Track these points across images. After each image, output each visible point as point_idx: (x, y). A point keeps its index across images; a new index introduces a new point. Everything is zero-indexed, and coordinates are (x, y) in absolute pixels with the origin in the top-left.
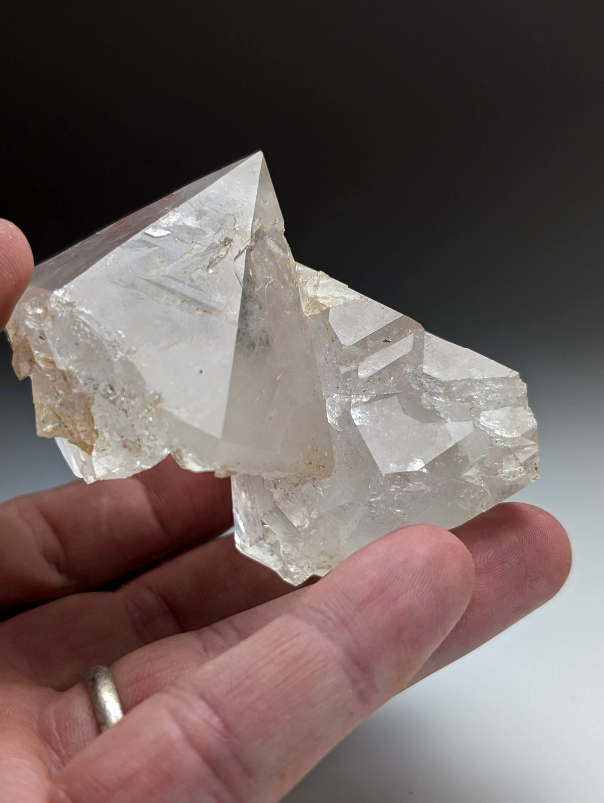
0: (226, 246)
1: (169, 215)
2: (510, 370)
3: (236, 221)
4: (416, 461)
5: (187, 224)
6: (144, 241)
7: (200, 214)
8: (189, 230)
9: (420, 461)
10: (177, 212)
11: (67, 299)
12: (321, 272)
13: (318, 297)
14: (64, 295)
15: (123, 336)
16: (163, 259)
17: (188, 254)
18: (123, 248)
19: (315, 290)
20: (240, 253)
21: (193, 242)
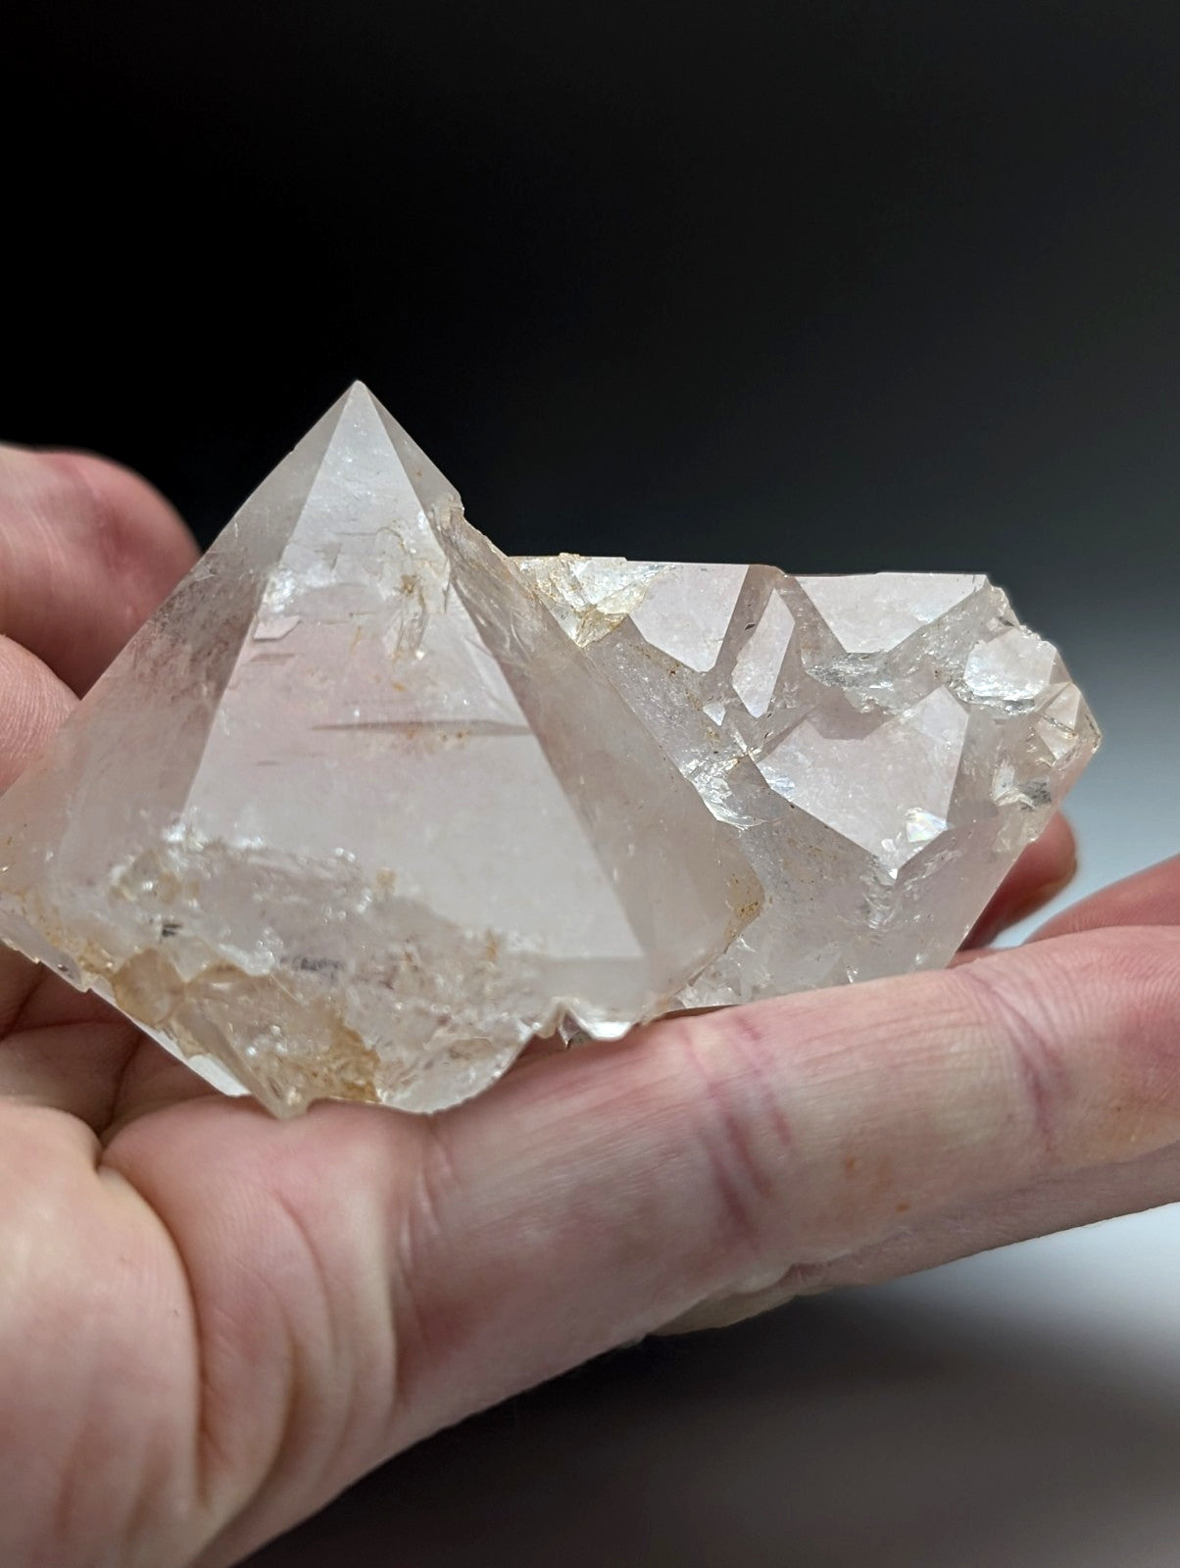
0: (410, 592)
1: (274, 585)
2: (970, 577)
3: (399, 536)
4: (914, 814)
5: (315, 586)
6: (264, 657)
7: (331, 555)
8: (329, 593)
9: (919, 811)
10: (285, 570)
11: (200, 840)
12: (562, 554)
13: (596, 606)
14: (189, 833)
15: (352, 856)
16: (321, 674)
17: (359, 643)
18: (234, 688)
19: (579, 595)
20: (446, 593)
21: (351, 615)
